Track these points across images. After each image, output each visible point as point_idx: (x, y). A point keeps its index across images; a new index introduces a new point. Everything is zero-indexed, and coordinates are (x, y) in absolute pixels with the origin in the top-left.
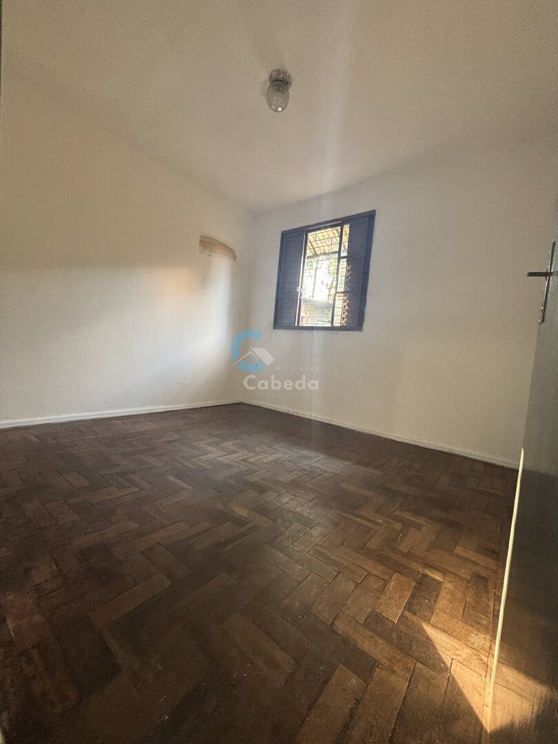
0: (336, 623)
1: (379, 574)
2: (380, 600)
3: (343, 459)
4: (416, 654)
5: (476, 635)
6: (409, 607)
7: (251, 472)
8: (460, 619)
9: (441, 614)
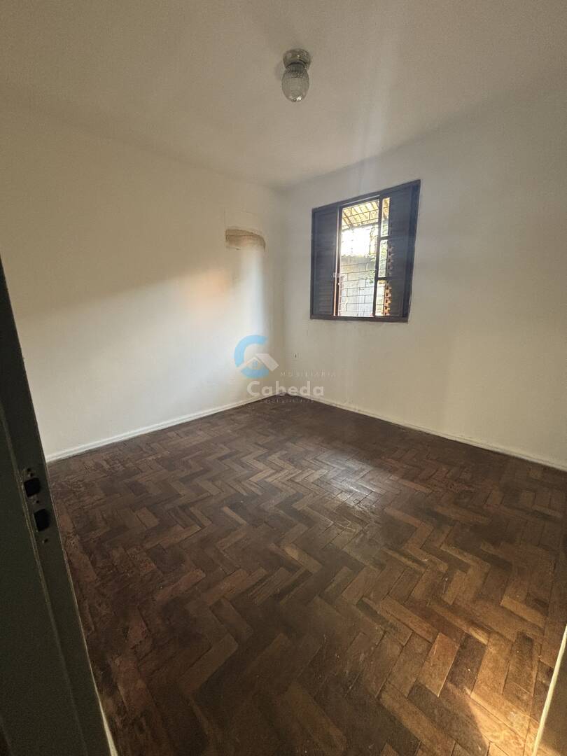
0: (383, 696)
1: (423, 634)
2: (423, 668)
3: (390, 472)
4: (456, 734)
5: (516, 713)
6: (452, 678)
7: (298, 497)
8: (501, 692)
9: (482, 686)
